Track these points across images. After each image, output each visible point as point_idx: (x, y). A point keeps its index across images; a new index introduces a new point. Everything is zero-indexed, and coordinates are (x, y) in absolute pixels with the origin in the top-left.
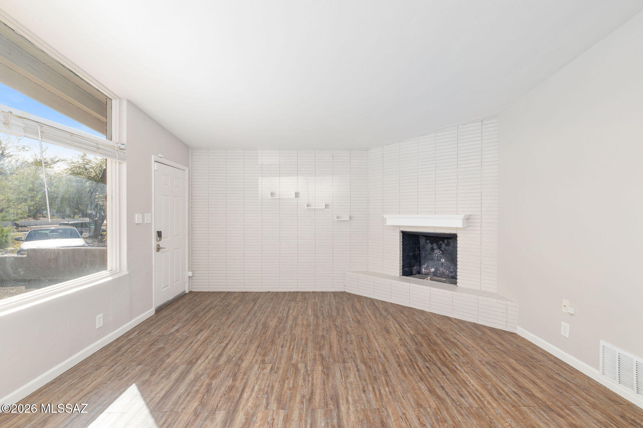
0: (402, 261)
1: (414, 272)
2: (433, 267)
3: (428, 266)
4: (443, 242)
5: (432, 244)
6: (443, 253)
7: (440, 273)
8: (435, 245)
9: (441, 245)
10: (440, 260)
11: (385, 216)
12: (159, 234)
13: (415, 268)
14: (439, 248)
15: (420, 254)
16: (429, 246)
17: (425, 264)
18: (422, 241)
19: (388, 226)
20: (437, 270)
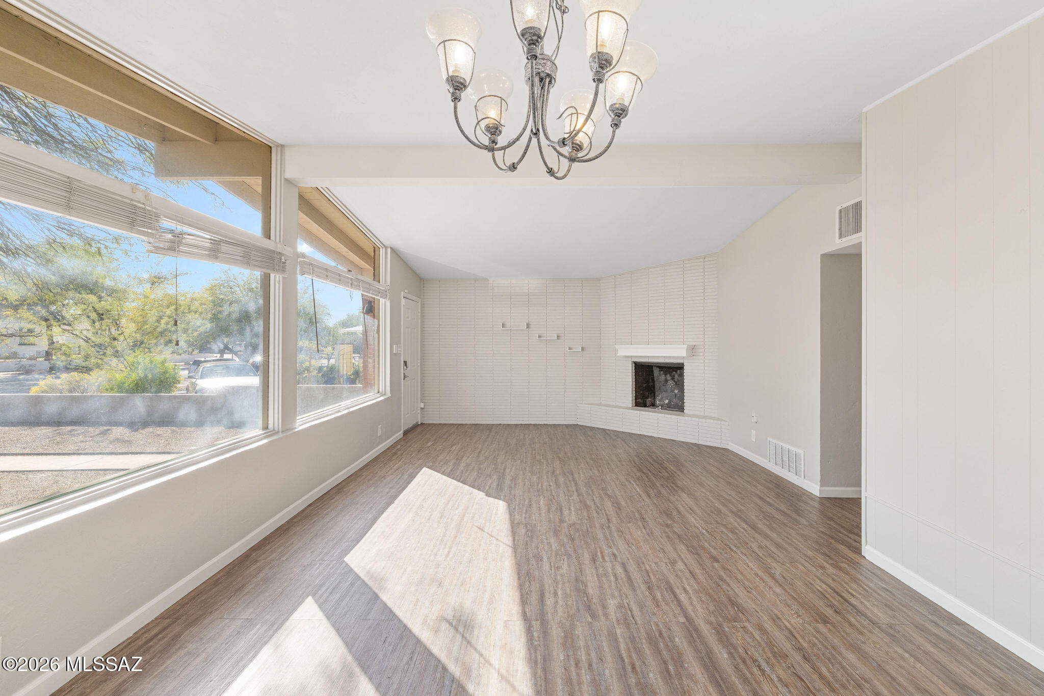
0: (634, 392)
1: (648, 404)
2: (667, 399)
3: (662, 398)
4: (676, 372)
5: (666, 375)
6: (676, 384)
7: (673, 405)
8: (668, 376)
9: (674, 376)
10: (672, 391)
11: (617, 347)
12: (405, 363)
13: (649, 399)
14: (673, 379)
15: (654, 385)
16: (663, 377)
17: (658, 396)
18: (656, 372)
19: (619, 357)
20: (670, 402)
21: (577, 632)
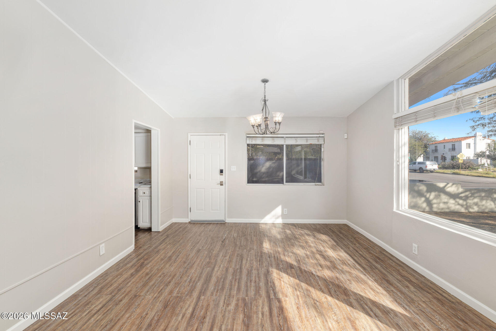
21: (254, 292)
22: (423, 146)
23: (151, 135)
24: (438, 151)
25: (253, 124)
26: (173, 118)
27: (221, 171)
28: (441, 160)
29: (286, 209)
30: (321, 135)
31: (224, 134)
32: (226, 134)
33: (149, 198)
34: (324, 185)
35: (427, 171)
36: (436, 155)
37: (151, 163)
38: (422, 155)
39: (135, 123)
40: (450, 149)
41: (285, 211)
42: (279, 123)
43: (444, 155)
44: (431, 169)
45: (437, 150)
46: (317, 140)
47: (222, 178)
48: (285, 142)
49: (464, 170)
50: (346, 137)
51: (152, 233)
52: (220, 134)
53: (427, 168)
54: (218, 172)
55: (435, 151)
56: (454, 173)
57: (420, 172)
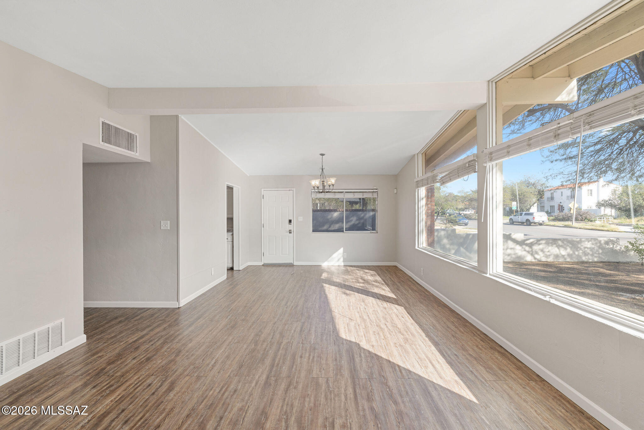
22: (536, 193)
23: (233, 191)
24: (554, 199)
25: (314, 186)
26: (249, 175)
27: (290, 221)
28: (558, 210)
29: (346, 254)
30: (375, 191)
31: (293, 189)
32: (294, 189)
33: (231, 243)
34: (377, 233)
35: (535, 223)
36: (552, 203)
37: (233, 214)
38: (536, 204)
39: (227, 184)
40: (568, 197)
41: (345, 255)
42: (332, 185)
43: (561, 204)
44: (539, 221)
45: (553, 197)
46: (371, 195)
47: (290, 227)
48: (344, 196)
49: (577, 223)
50: (395, 192)
51: (234, 271)
52: (289, 189)
53: (534, 220)
54: (288, 222)
55: (551, 199)
56: (566, 226)
57: (527, 225)
